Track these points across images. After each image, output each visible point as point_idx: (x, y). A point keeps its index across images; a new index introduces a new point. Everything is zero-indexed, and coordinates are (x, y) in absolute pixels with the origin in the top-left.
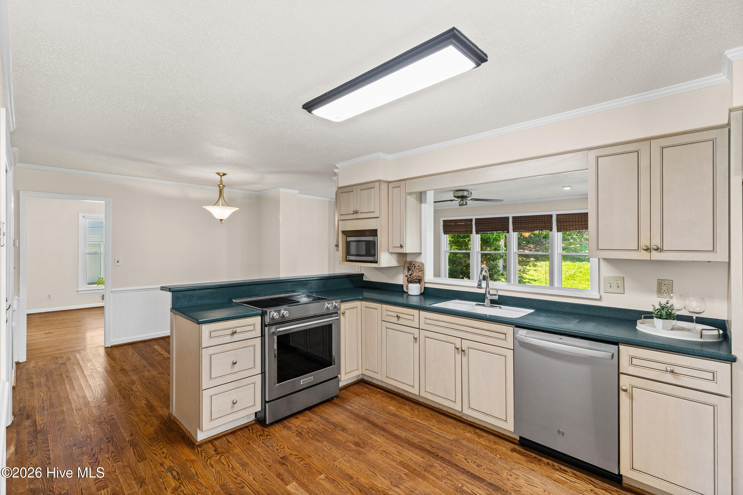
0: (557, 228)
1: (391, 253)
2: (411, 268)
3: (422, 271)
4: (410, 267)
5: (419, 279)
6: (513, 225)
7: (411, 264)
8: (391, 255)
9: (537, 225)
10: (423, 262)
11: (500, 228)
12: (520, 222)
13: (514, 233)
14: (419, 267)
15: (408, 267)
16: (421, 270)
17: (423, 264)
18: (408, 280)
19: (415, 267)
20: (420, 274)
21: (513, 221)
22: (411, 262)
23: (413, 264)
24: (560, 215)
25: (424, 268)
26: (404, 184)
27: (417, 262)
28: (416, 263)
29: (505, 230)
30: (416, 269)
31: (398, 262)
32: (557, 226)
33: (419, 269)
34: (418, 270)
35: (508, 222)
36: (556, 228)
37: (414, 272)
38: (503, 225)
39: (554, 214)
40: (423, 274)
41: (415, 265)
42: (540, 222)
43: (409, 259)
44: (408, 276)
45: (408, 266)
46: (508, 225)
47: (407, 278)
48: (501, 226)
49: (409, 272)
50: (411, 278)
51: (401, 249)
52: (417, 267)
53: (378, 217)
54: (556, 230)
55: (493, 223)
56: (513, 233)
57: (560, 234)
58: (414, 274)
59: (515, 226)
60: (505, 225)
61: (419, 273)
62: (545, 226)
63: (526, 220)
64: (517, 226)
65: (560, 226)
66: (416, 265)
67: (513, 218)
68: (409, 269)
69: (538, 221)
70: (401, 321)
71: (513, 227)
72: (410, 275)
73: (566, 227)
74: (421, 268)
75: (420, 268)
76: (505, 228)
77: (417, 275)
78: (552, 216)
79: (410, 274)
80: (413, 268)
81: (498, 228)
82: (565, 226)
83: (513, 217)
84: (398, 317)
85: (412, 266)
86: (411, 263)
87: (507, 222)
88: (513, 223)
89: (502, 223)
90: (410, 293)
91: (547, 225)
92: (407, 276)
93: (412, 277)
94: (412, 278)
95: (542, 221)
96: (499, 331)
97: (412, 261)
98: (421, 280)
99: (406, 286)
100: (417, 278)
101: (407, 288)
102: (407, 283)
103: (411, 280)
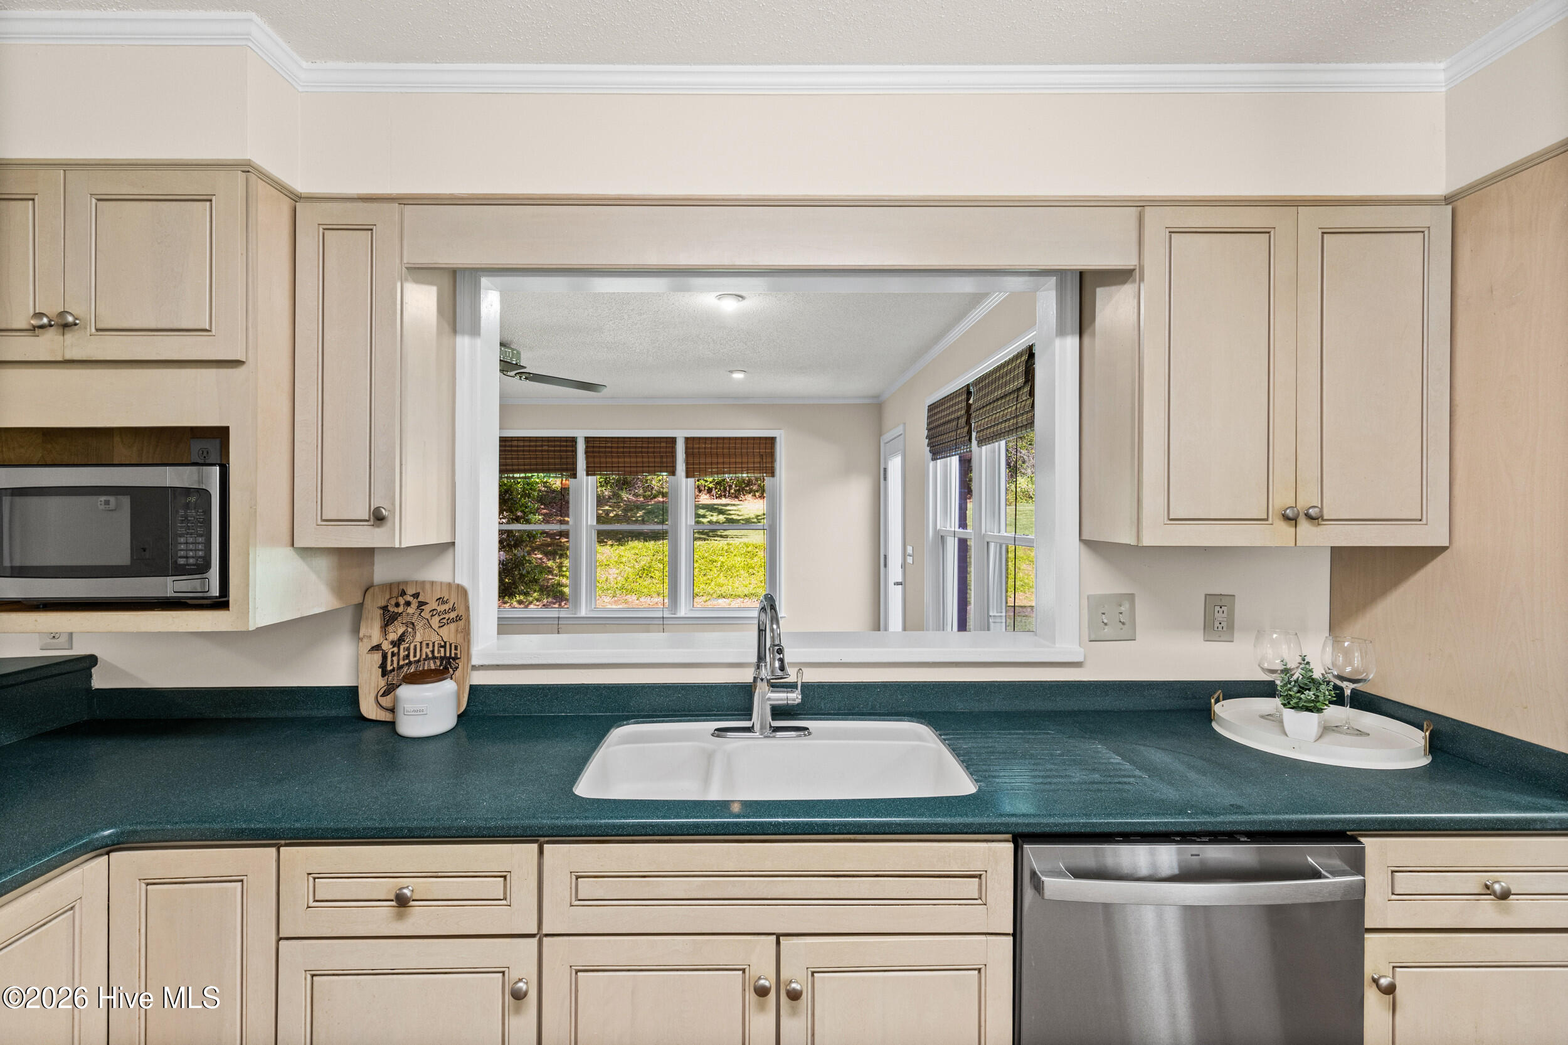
0: (687, 468)
1: (307, 552)
2: (400, 610)
3: (458, 618)
4: (397, 605)
5: (442, 659)
6: (587, 458)
7: (403, 593)
8: (302, 558)
9: (644, 460)
10: (462, 580)
11: (555, 464)
12: (605, 452)
13: (589, 477)
14: (445, 602)
15: (385, 609)
16: (453, 615)
17: (463, 592)
18: (383, 666)
19: (422, 604)
20: (448, 634)
21: (587, 447)
22: (399, 584)
23: (411, 591)
24: (694, 438)
25: (467, 608)
26: (397, 217)
27: (432, 583)
28: (428, 586)
29: (566, 470)
30: (426, 614)
31: (338, 589)
32: (687, 464)
33: (445, 612)
34: (436, 619)
35: (575, 451)
36: (684, 468)
37: (419, 625)
38: (561, 458)
39: (680, 435)
40: (466, 632)
41: (421, 599)
42: (651, 452)
43: (383, 572)
44: (386, 646)
45: (383, 604)
46: (575, 457)
47: (377, 657)
48: (557, 461)
49: (391, 628)
50: (402, 654)
51: (377, 530)
52: (433, 605)
53: (237, 363)
54: (683, 474)
55: (536, 451)
56: (585, 477)
57: (691, 481)
58: (418, 638)
59: (591, 460)
60: (567, 458)
61: (444, 632)
62: (662, 462)
63: (618, 447)
64: (597, 460)
65: (693, 464)
66: (428, 596)
67: (588, 440)
68: (389, 618)
69: (646, 450)
70: (419, 919)
71: (587, 463)
72: (396, 643)
73: (704, 466)
74: (453, 609)
75: (446, 607)
76: (567, 464)
77: (435, 638)
78: (676, 441)
79: (393, 636)
80: (410, 610)
81: (549, 464)
82: (703, 464)
83: (586, 438)
84: (402, 901)
85: (408, 604)
86: (398, 590)
87: (573, 451)
88: (586, 452)
89: (560, 451)
90: (410, 727)
91: (664, 460)
92: (377, 648)
93: (408, 649)
94: (408, 656)
95: (654, 452)
96: (955, 867)
97: (406, 583)
98: (455, 658)
99: (373, 695)
100: (433, 652)
101: (384, 704)
102: (382, 682)
103: (401, 663)
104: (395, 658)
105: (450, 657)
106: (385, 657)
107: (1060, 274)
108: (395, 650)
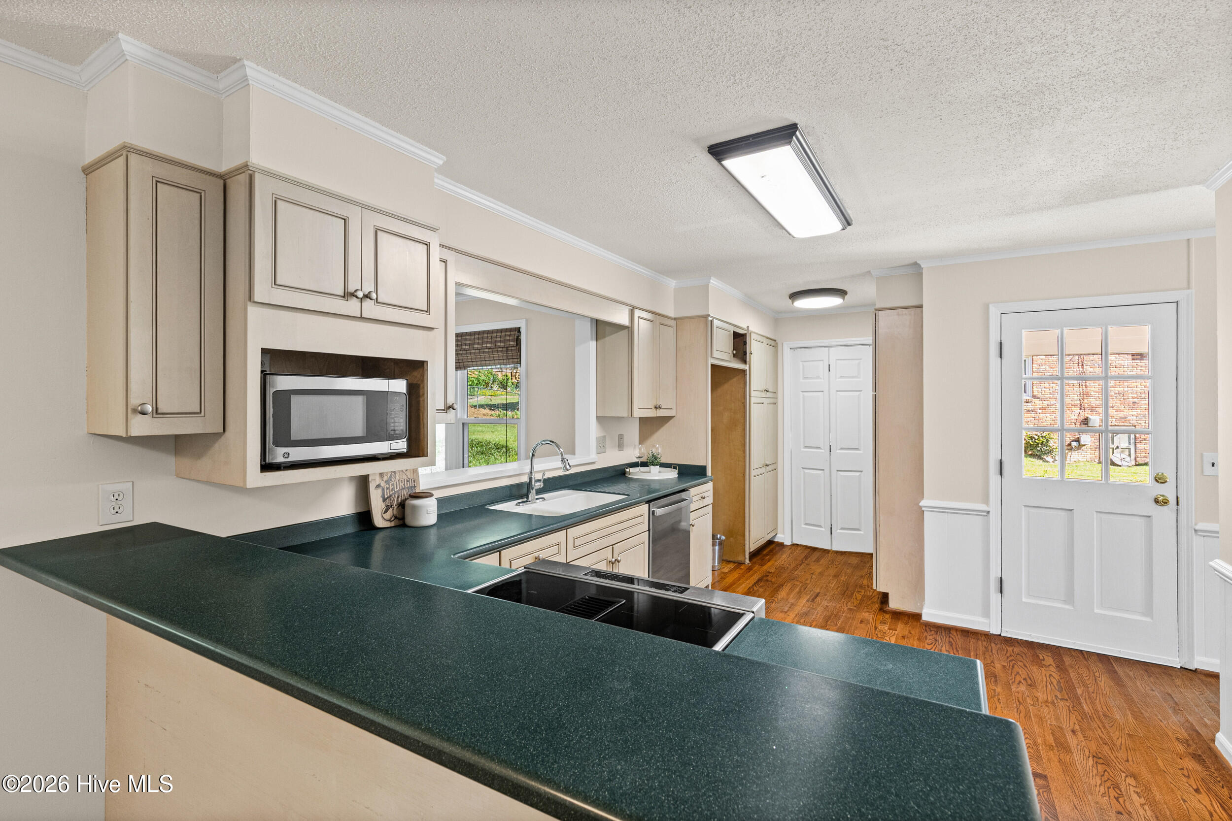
5: (409, 488)
18: (383, 496)
20: (410, 474)
26: (453, 258)
44: (383, 484)
47: (380, 491)
50: (391, 488)
53: (432, 330)
58: (397, 478)
72: (387, 482)
77: (405, 477)
79: (386, 479)
92: (379, 486)
93: (393, 485)
94: (393, 489)
96: (639, 514)
98: (414, 487)
99: (380, 513)
100: (404, 485)
101: (386, 518)
102: (383, 506)
103: (391, 493)
104: (388, 491)
105: (412, 487)
106: (383, 490)
107: (592, 319)
108: (387, 485)
